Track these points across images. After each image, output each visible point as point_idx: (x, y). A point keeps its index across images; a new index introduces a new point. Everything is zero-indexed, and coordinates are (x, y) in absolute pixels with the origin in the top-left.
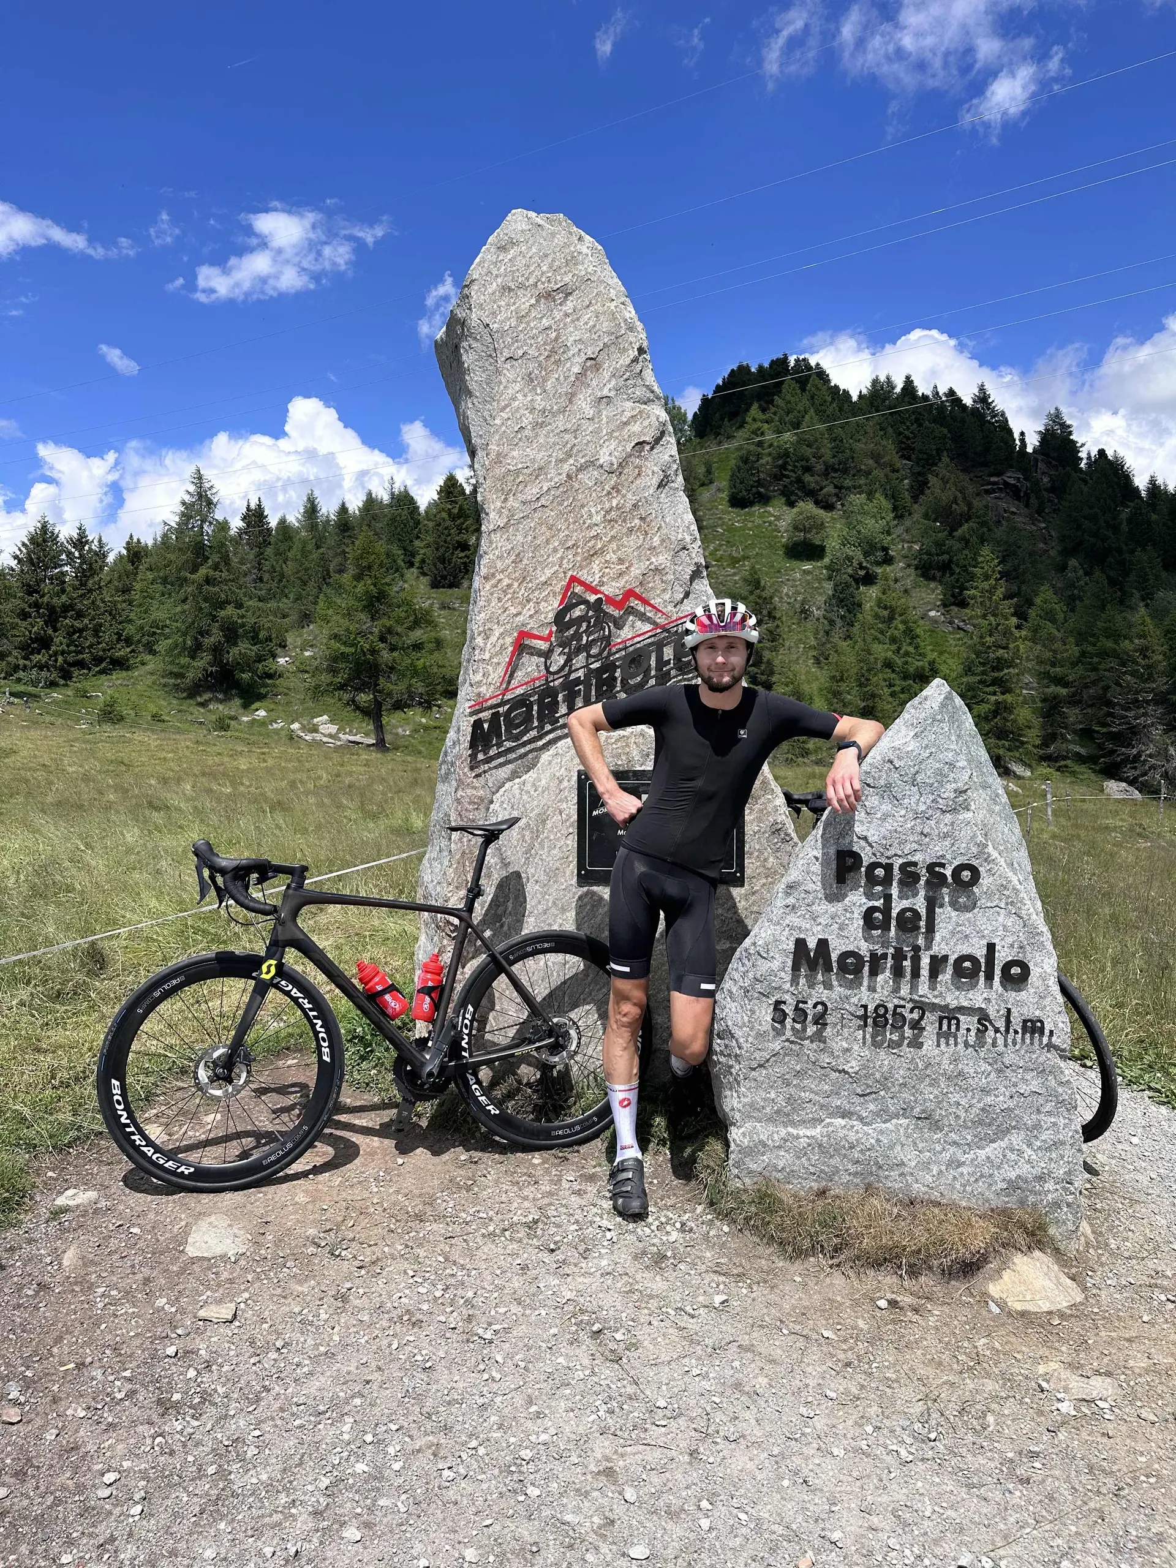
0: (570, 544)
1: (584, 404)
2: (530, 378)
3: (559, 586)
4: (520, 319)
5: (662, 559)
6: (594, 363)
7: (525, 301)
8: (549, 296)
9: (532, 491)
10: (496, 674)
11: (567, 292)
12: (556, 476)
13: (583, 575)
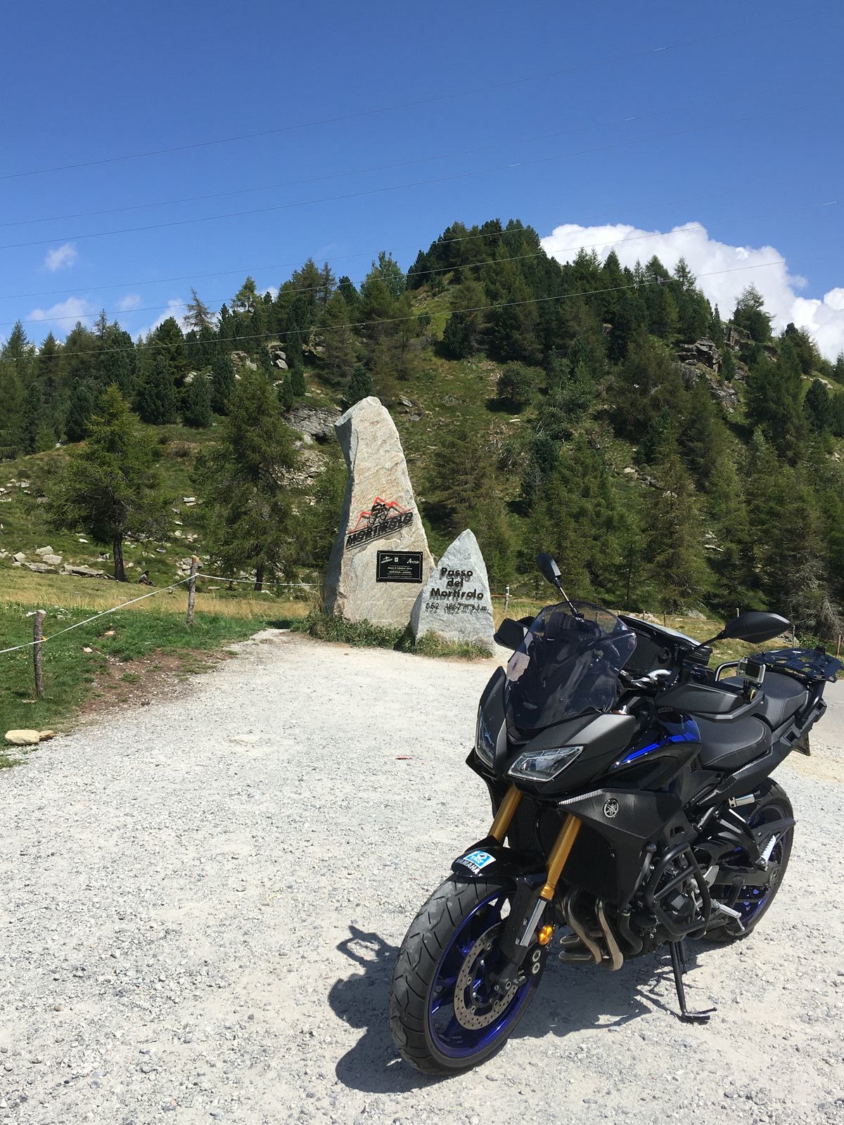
0: (377, 489)
1: (382, 452)
2: (367, 444)
3: (373, 500)
4: (365, 428)
5: (402, 494)
6: (385, 441)
7: (367, 424)
8: (373, 423)
9: (367, 474)
10: (355, 524)
11: (378, 422)
12: (373, 470)
13: (380, 497)
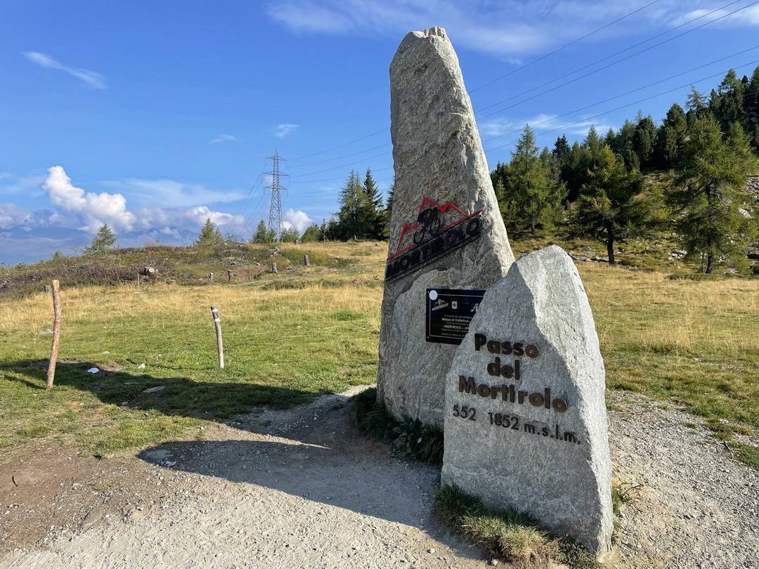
0: (426, 183)
1: (432, 117)
2: (411, 109)
4: (408, 83)
7: (410, 74)
8: (419, 70)
9: (412, 160)
11: (426, 67)
12: (421, 152)
